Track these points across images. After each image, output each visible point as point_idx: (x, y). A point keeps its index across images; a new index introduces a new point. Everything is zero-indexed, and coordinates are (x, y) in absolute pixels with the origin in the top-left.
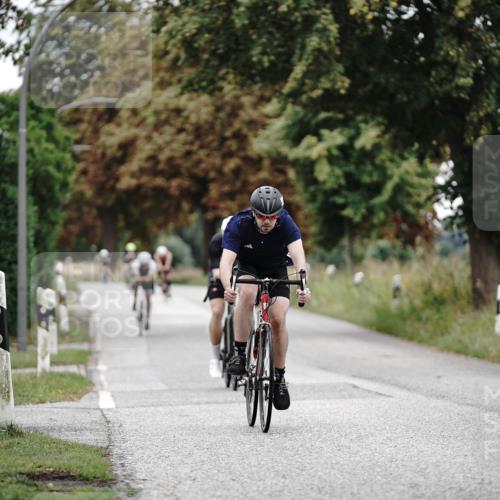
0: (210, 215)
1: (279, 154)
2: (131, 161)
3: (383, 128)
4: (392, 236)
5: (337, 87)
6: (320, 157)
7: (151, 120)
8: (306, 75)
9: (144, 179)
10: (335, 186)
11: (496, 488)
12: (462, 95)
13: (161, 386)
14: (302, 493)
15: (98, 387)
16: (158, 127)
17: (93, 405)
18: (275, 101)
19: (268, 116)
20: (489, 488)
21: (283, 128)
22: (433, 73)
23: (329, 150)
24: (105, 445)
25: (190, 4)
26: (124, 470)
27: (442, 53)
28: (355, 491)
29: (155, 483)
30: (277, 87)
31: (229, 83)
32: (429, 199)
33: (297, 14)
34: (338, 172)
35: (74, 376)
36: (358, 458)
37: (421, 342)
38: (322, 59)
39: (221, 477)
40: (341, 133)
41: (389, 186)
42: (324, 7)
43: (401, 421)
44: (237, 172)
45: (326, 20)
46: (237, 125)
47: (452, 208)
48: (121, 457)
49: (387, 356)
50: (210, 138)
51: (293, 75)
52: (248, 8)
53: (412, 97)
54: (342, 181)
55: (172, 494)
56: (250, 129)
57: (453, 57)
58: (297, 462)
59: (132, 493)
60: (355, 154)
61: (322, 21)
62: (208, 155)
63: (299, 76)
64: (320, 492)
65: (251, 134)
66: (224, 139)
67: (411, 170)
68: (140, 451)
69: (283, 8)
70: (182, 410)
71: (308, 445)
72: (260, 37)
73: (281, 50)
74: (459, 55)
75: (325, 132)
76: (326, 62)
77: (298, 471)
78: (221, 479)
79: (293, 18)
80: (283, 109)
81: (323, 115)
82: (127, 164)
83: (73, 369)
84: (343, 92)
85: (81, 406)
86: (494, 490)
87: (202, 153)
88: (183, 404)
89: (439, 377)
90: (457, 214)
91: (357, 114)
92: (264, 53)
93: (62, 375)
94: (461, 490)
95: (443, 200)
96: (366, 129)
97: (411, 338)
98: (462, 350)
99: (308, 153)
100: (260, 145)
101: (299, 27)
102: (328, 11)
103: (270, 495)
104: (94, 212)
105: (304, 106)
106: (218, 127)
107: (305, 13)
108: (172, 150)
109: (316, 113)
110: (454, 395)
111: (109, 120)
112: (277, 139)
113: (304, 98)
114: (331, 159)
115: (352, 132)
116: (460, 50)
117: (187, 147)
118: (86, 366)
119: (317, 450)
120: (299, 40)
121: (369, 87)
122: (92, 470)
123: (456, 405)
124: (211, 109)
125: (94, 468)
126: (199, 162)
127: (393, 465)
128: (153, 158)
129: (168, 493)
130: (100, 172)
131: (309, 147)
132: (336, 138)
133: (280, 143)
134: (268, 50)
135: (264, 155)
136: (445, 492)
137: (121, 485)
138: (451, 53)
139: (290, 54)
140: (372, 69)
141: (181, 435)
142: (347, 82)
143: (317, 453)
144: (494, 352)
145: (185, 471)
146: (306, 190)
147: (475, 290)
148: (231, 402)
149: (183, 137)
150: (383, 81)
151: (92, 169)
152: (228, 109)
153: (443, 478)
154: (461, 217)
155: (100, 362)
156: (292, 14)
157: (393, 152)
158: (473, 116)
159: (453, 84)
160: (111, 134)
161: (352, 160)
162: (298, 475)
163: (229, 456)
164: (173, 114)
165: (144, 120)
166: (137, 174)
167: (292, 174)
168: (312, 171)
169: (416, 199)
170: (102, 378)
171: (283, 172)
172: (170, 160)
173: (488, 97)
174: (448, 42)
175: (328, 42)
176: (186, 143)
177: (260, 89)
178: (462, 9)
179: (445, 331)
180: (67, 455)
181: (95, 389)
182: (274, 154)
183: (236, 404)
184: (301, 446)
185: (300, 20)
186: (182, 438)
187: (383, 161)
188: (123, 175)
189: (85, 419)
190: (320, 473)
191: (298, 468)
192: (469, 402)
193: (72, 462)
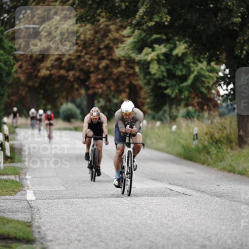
0: (90, 92)
1: (130, 57)
2: (47, 61)
3: (189, 44)
5: (163, 21)
6: (152, 60)
8: (144, 13)
9: (54, 71)
10: (161, 77)
12: (235, 28)
13: (62, 188)
15: (26, 188)
17: (23, 197)
18: (128, 28)
19: (124, 37)
21: (132, 43)
23: (158, 56)
24: (29, 221)
26: (40, 235)
27: (224, 3)
29: (57, 242)
30: (129, 21)
31: (103, 17)
32: (215, 84)
34: (163, 68)
35: (12, 182)
36: (172, 230)
38: (155, 5)
39: (94, 240)
40: (165, 46)
41: (192, 77)
43: (197, 210)
44: (107, 67)
46: (107, 42)
47: (227, 90)
48: (39, 227)
49: (189, 173)
50: (92, 48)
51: (138, 13)
53: (206, 27)
54: (165, 74)
56: (114, 44)
57: (230, 6)
58: (138, 232)
60: (173, 59)
62: (90, 58)
63: (141, 14)
65: (114, 46)
66: (100, 49)
67: (204, 68)
68: (49, 224)
70: (73, 201)
71: (144, 222)
74: (233, 5)
75: (156, 46)
76: (157, 7)
80: (133, 32)
81: (155, 36)
82: (45, 63)
83: (12, 177)
84: (166, 23)
85: (17, 198)
87: (87, 57)
88: (74, 198)
89: (219, 185)
90: (230, 93)
91: (174, 36)
92: (122, 1)
93: (6, 181)
95: (222, 85)
96: (180, 45)
97: (203, 164)
98: (232, 171)
99: (146, 57)
100: (120, 52)
104: (27, 89)
105: (144, 31)
106: (96, 42)
109: (151, 35)
110: (227, 196)
112: (128, 49)
113: (144, 27)
114: (159, 61)
115: (172, 46)
116: (234, 2)
117: (79, 54)
118: (19, 176)
119: (149, 225)
121: (182, 21)
122: (22, 235)
123: (228, 201)
124: (92, 32)
125: (24, 233)
127: (192, 234)
128: (59, 59)
130: (29, 67)
131: (147, 54)
132: (162, 49)
133: (130, 52)
135: (122, 59)
137: (38, 243)
139: (137, 2)
140: (183, 11)
141: (72, 215)
142: (169, 18)
143: (149, 227)
145: (74, 236)
146: (145, 79)
147: (240, 137)
148: (101, 197)
150: (189, 18)
151: (25, 65)
152: (102, 32)
153: (220, 242)
154: (232, 95)
155: (27, 174)
157: (194, 58)
158: (240, 39)
159: (230, 22)
161: (171, 62)
162: (138, 239)
163: (99, 228)
166: (50, 69)
167: (137, 69)
168: (148, 68)
169: (207, 84)
170: (28, 182)
171: (133, 68)
172: (69, 60)
176: (77, 51)
177: (120, 21)
179: (222, 159)
180: (7, 226)
181: (24, 189)
182: (128, 58)
184: (140, 223)
186: (73, 217)
187: (189, 63)
188: (42, 68)
189: (18, 205)
190: (150, 238)
191: (138, 235)
192: (236, 200)
193: (11, 230)
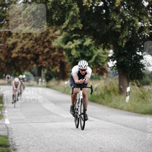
0: (39, 65)
1: (61, 47)
2: (16, 49)
3: (92, 39)
4: (95, 72)
5: (79, 27)
6: (73, 48)
7: (22, 36)
8: (69, 23)
9: (19, 54)
10: (77, 57)
11: (126, 149)
12: (118, 31)
13: (24, 117)
14: (66, 150)
15: (5, 117)
16: (24, 38)
17: (3, 122)
18: (59, 30)
19: (57, 35)
20: (123, 149)
21: (62, 39)
22: (110, 24)
23: (76, 46)
24: (7, 135)
25: (34, 1)
26: (12, 143)
27: (111, 18)
28: (83, 150)
29: (22, 147)
30: (60, 27)
32: (106, 61)
33: (67, 5)
34: (78, 52)
36: (84, 140)
37: (103, 105)
38: (74, 18)
39: (42, 145)
40: (79, 41)
41: (94, 57)
42: (75, 2)
43: (97, 129)
44: (48, 52)
45: (75, 6)
46: (48, 38)
47: (113, 64)
48: (12, 139)
49: (93, 109)
50: (40, 42)
51: (65, 23)
52: (52, 3)
53: (101, 30)
54: (80, 55)
55: (27, 150)
56: (52, 39)
57: (115, 19)
58: (65, 141)
59: (15, 150)
60: (84, 47)
61: (74, 7)
62: (39, 47)
63: (67, 24)
64: (72, 150)
65: (52, 41)
66: (44, 42)
67: (101, 52)
68: (17, 137)
69: (62, 3)
70: (30, 125)
71: (68, 136)
72: (55, 11)
73: (61, 15)
74: (117, 18)
75: (75, 40)
76: (75, 19)
77: (65, 144)
78: (42, 146)
79: (65, 6)
80: (62, 33)
81: (74, 35)
82: (14, 50)
84: (80, 28)
86: (125, 150)
87: (37, 47)
88: (30, 123)
89: (109, 115)
90: (114, 66)
91: (84, 35)
92: (56, 16)
94: (115, 150)
95: (110, 61)
96: (88, 40)
97: (100, 104)
98: (116, 107)
99: (69, 47)
100: (55, 44)
101: (67, 9)
102: (76, 4)
103: (57, 151)
104: (5, 64)
105: (68, 32)
106: (42, 39)
107: (69, 4)
108: (28, 46)
109: (72, 35)
110: (113, 121)
111: (9, 36)
112: (60, 42)
113: (68, 30)
114: (76, 49)
115: (83, 40)
116: (117, 16)
117: (33, 45)
118: (1, 111)
120: (67, 13)
121: (88, 27)
122: (3, 143)
123: (114, 124)
125: (3, 142)
126: (36, 49)
127: (94, 142)
128: (22, 48)
129: (26, 150)
130: (6, 52)
131: (70, 45)
132: (78, 42)
133: (61, 44)
134: (58, 16)
135: (56, 47)
136: (110, 150)
137: (11, 147)
138: (115, 18)
139: (64, 17)
140: (89, 22)
142: (82, 25)
143: (71, 138)
144: (125, 108)
145: (31, 143)
146: (68, 58)
147: (120, 89)
148: (45, 122)
149: (31, 42)
150: (92, 25)
151: (4, 51)
152: (45, 33)
153: (110, 146)
154: (116, 67)
155: (6, 110)
156: (65, 5)
157: (95, 47)
158: (121, 37)
159: (115, 27)
160: (10, 41)
161: (83, 49)
162: (65, 145)
163: (44, 139)
164: (29, 35)
165: (20, 36)
166: (18, 53)
167: (64, 53)
168: (70, 52)
169: (102, 61)
170: (6, 114)
171: (62, 53)
172: (28, 48)
173: (126, 31)
174: (113, 14)
175: (76, 13)
176: (32, 44)
177: (55, 27)
178: (117, 4)
179: (111, 101)
181: (4, 118)
182: (59, 47)
183: (47, 123)
184: (66, 136)
185: (67, 6)
186: (30, 133)
187: (92, 49)
188: (13, 53)
189: (1, 127)
190: (72, 144)
191: (65, 143)
192: (118, 123)
